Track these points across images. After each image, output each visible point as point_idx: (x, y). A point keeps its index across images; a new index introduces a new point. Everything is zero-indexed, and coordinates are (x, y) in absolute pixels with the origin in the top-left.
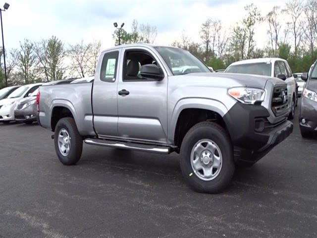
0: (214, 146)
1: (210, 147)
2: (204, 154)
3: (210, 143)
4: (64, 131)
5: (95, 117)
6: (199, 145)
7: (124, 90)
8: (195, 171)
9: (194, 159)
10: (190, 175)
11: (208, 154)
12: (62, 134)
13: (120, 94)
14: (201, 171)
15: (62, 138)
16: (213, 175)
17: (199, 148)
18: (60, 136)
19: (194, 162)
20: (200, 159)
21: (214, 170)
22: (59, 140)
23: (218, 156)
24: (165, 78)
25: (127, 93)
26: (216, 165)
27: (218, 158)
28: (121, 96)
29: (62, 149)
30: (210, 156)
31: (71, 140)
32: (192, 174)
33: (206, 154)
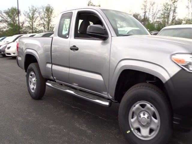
0: (153, 109)
1: (149, 109)
2: (142, 115)
3: (148, 105)
4: (33, 73)
5: (53, 66)
6: (137, 106)
7: (74, 46)
8: (132, 129)
9: (132, 118)
10: (128, 132)
11: (146, 116)
12: (31, 75)
13: (71, 49)
14: (139, 130)
15: (32, 78)
16: (150, 136)
17: (138, 109)
18: (30, 77)
19: (132, 120)
20: (138, 119)
21: (151, 131)
22: (30, 79)
23: (156, 118)
24: (109, 38)
25: (77, 49)
26: (153, 126)
27: (156, 121)
28: (72, 51)
29: (32, 86)
30: (148, 118)
31: (37, 81)
32: (129, 131)
33: (144, 114)
